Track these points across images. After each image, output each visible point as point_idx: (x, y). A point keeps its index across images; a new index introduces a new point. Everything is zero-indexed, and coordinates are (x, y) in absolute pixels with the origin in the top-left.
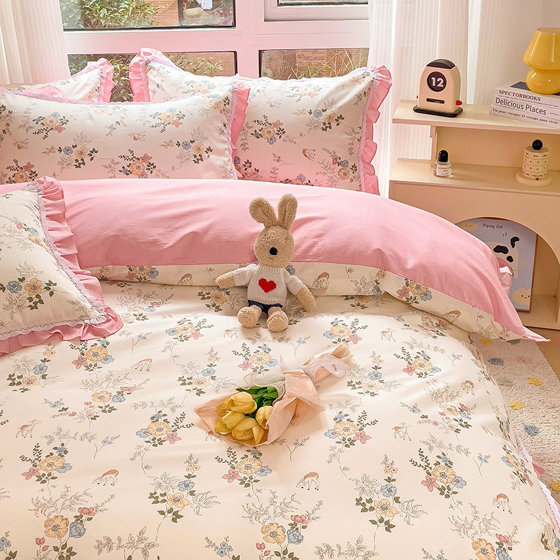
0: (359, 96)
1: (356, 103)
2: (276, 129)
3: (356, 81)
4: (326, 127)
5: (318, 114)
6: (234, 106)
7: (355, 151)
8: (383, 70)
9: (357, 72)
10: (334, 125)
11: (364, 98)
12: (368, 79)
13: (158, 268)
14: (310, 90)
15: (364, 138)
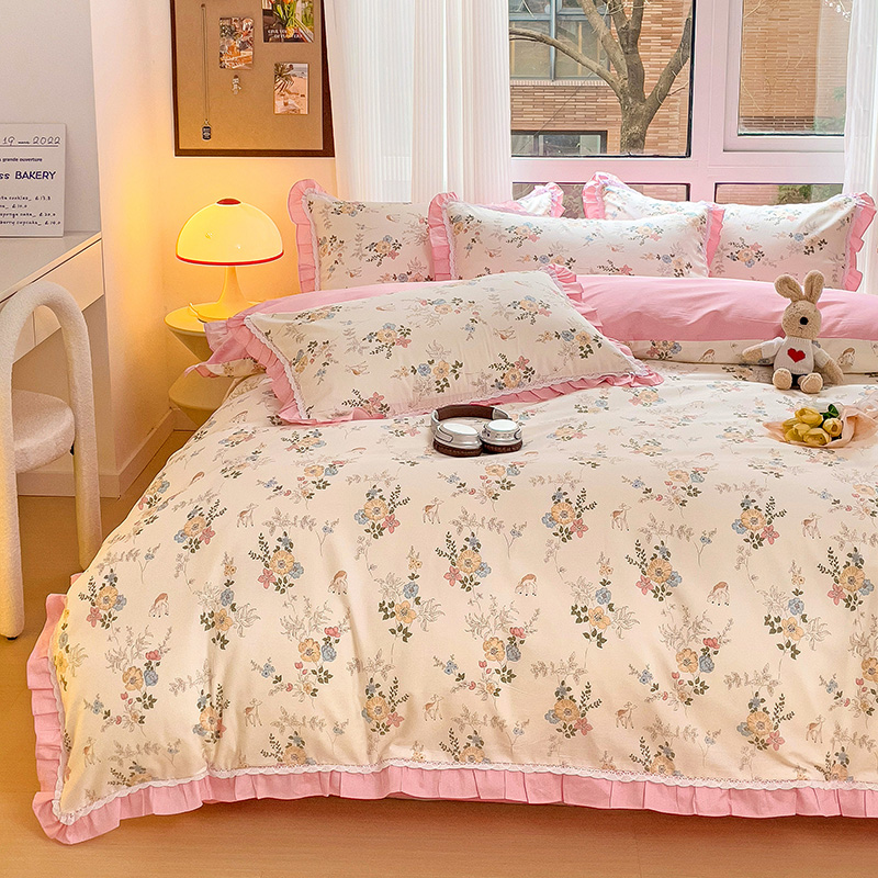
0: (842, 221)
1: (839, 229)
2: (754, 252)
3: (838, 206)
5: (799, 237)
6: (710, 227)
7: (839, 278)
8: (864, 197)
9: (837, 199)
10: (816, 249)
11: (847, 224)
12: (850, 206)
13: (681, 343)
14: (787, 214)
15: (848, 266)
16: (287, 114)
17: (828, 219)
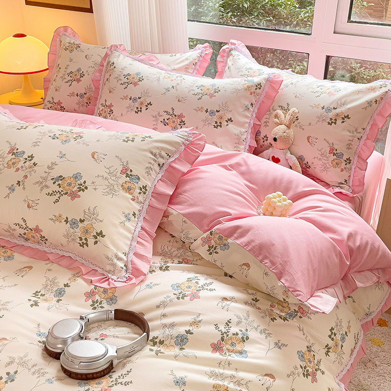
0: (369, 103)
1: (366, 108)
4: (332, 122)
5: (329, 110)
6: (265, 92)
7: (354, 147)
10: (339, 122)
11: (374, 105)
14: (331, 90)
15: (364, 138)
17: (358, 99)
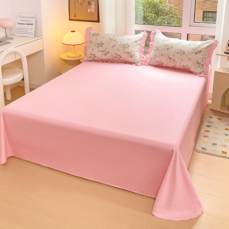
1: (206, 48)
2: (183, 52)
3: (208, 43)
4: (196, 53)
5: (195, 50)
7: (204, 61)
8: (216, 41)
10: (198, 53)
11: (209, 48)
12: (211, 43)
15: (207, 58)
16: (90, 12)
17: (204, 46)
